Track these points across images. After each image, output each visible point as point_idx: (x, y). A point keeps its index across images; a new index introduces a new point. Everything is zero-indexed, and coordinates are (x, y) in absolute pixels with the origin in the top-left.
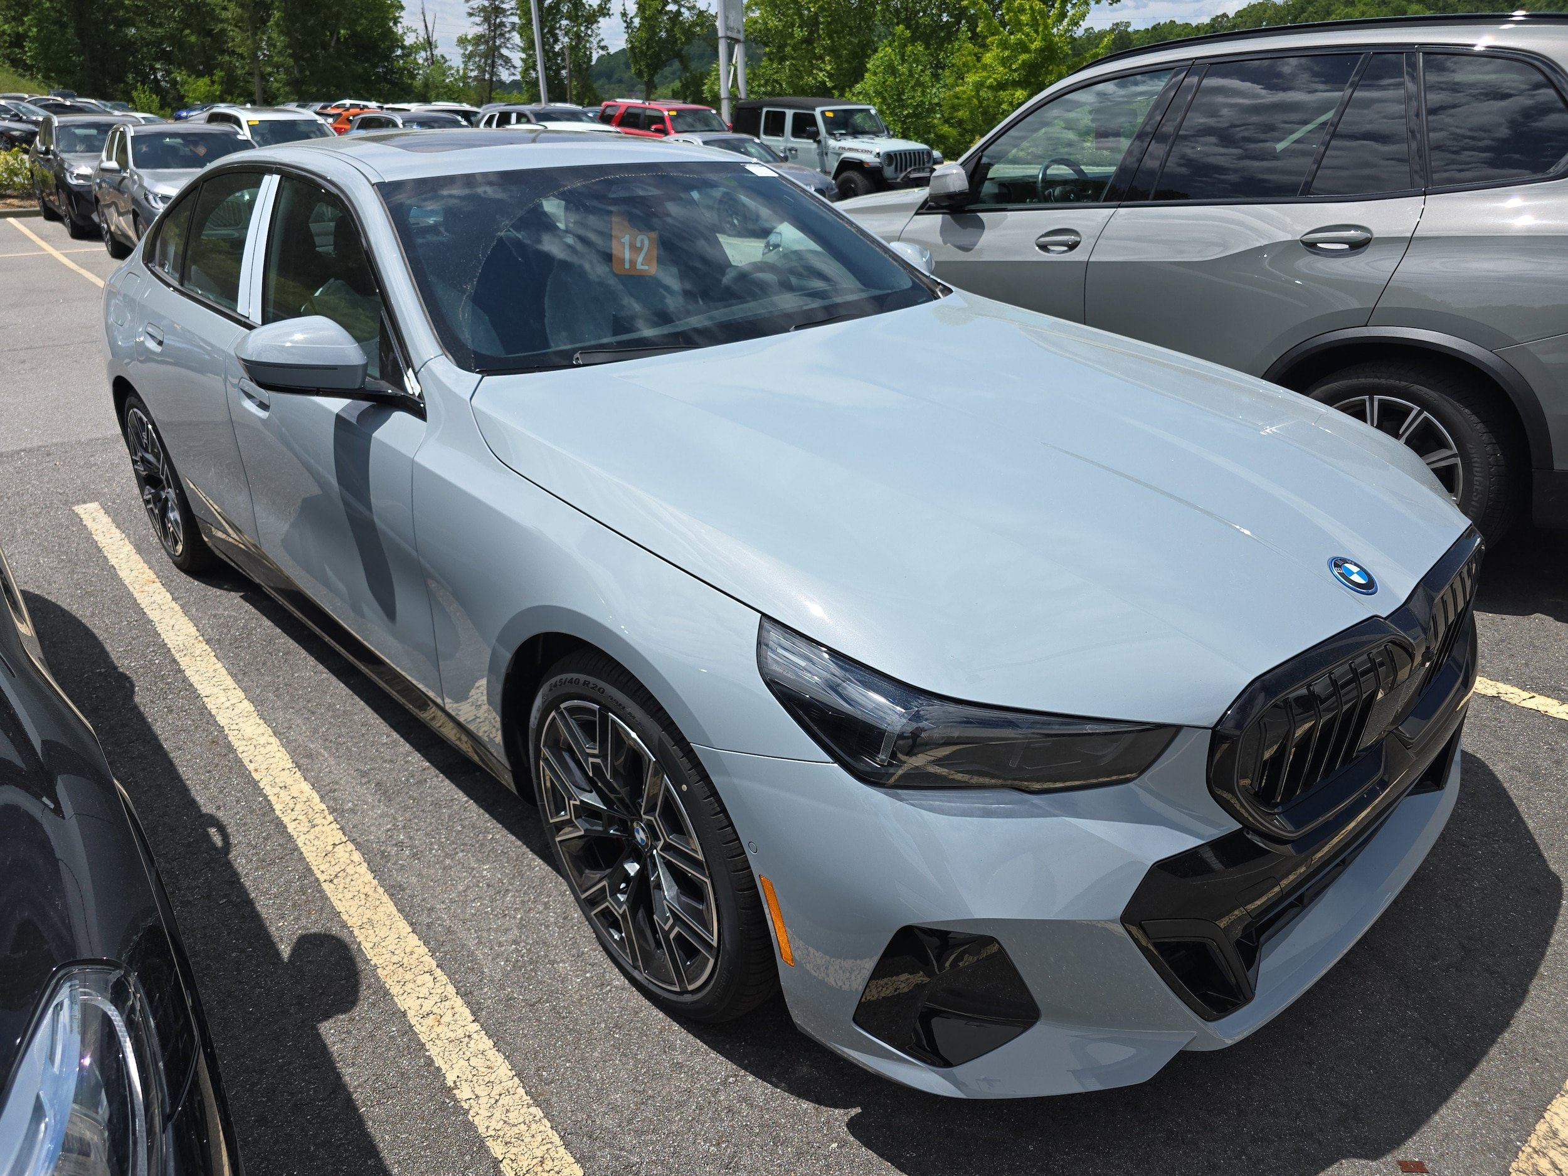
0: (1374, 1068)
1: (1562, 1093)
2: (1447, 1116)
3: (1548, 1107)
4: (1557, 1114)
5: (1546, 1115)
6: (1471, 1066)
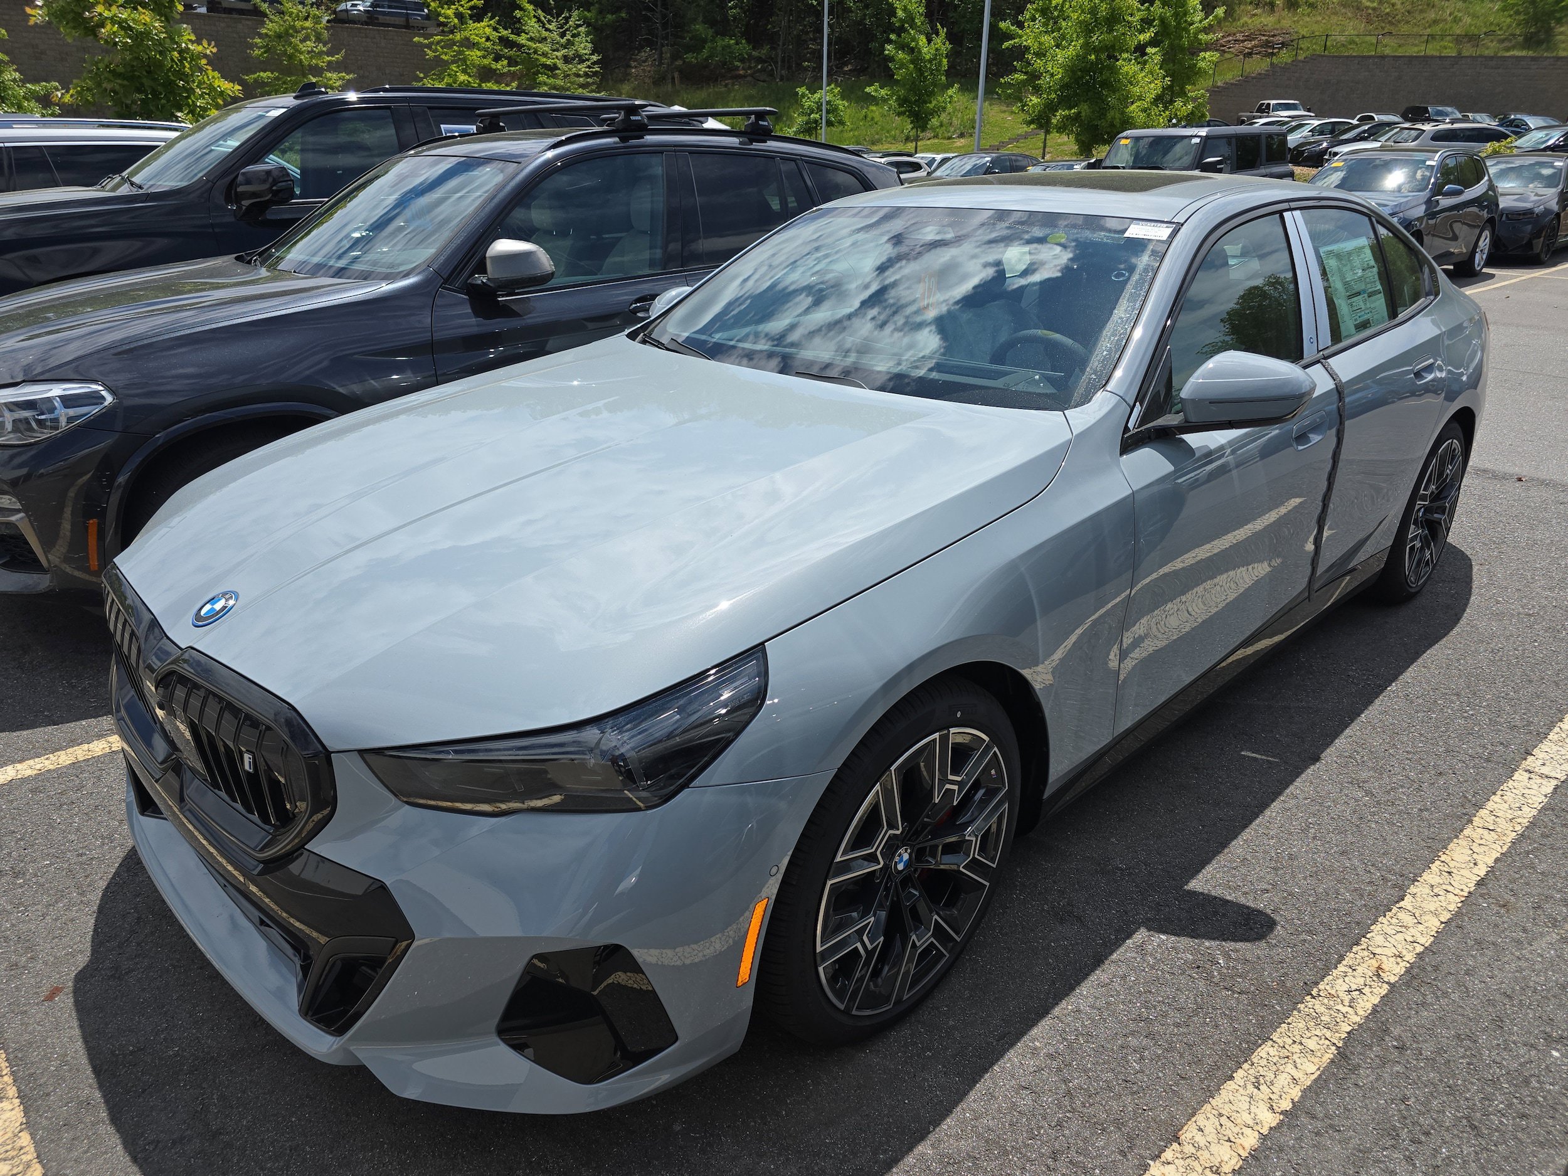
0: (142, 1003)
1: (24, 1126)
2: (71, 1032)
3: (22, 1107)
4: (12, 1109)
5: (18, 1100)
6: (97, 1071)
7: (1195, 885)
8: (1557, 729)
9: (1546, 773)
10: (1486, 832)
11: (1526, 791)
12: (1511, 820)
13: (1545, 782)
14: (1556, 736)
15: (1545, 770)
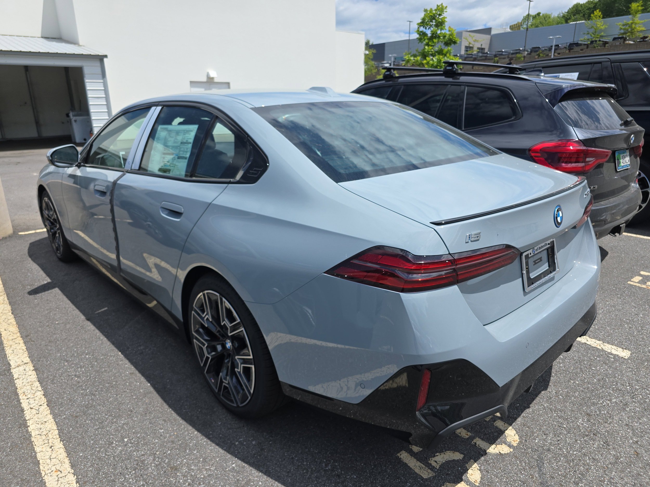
7: (49, 280)
8: (40, 388)
9: (20, 368)
10: (13, 338)
11: (18, 357)
12: (11, 346)
13: (17, 364)
14: (36, 386)
15: (21, 368)
